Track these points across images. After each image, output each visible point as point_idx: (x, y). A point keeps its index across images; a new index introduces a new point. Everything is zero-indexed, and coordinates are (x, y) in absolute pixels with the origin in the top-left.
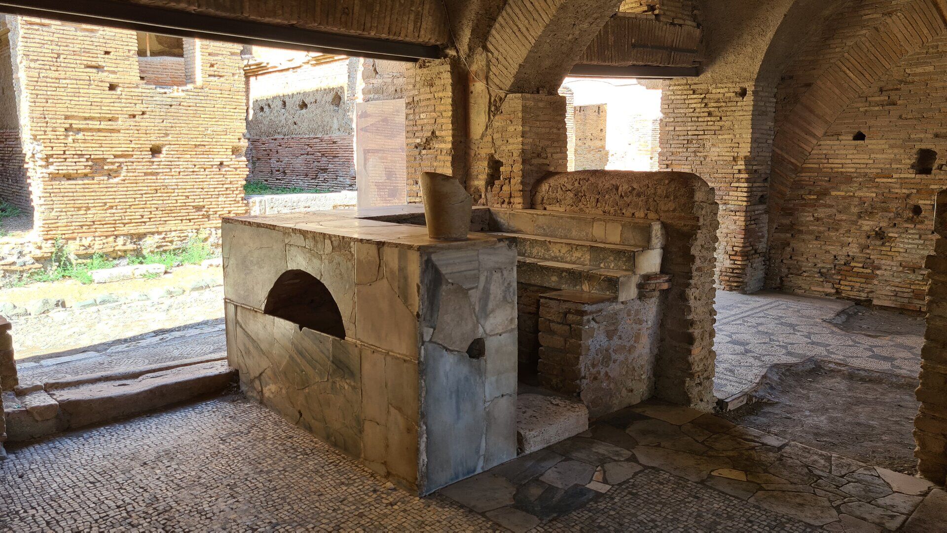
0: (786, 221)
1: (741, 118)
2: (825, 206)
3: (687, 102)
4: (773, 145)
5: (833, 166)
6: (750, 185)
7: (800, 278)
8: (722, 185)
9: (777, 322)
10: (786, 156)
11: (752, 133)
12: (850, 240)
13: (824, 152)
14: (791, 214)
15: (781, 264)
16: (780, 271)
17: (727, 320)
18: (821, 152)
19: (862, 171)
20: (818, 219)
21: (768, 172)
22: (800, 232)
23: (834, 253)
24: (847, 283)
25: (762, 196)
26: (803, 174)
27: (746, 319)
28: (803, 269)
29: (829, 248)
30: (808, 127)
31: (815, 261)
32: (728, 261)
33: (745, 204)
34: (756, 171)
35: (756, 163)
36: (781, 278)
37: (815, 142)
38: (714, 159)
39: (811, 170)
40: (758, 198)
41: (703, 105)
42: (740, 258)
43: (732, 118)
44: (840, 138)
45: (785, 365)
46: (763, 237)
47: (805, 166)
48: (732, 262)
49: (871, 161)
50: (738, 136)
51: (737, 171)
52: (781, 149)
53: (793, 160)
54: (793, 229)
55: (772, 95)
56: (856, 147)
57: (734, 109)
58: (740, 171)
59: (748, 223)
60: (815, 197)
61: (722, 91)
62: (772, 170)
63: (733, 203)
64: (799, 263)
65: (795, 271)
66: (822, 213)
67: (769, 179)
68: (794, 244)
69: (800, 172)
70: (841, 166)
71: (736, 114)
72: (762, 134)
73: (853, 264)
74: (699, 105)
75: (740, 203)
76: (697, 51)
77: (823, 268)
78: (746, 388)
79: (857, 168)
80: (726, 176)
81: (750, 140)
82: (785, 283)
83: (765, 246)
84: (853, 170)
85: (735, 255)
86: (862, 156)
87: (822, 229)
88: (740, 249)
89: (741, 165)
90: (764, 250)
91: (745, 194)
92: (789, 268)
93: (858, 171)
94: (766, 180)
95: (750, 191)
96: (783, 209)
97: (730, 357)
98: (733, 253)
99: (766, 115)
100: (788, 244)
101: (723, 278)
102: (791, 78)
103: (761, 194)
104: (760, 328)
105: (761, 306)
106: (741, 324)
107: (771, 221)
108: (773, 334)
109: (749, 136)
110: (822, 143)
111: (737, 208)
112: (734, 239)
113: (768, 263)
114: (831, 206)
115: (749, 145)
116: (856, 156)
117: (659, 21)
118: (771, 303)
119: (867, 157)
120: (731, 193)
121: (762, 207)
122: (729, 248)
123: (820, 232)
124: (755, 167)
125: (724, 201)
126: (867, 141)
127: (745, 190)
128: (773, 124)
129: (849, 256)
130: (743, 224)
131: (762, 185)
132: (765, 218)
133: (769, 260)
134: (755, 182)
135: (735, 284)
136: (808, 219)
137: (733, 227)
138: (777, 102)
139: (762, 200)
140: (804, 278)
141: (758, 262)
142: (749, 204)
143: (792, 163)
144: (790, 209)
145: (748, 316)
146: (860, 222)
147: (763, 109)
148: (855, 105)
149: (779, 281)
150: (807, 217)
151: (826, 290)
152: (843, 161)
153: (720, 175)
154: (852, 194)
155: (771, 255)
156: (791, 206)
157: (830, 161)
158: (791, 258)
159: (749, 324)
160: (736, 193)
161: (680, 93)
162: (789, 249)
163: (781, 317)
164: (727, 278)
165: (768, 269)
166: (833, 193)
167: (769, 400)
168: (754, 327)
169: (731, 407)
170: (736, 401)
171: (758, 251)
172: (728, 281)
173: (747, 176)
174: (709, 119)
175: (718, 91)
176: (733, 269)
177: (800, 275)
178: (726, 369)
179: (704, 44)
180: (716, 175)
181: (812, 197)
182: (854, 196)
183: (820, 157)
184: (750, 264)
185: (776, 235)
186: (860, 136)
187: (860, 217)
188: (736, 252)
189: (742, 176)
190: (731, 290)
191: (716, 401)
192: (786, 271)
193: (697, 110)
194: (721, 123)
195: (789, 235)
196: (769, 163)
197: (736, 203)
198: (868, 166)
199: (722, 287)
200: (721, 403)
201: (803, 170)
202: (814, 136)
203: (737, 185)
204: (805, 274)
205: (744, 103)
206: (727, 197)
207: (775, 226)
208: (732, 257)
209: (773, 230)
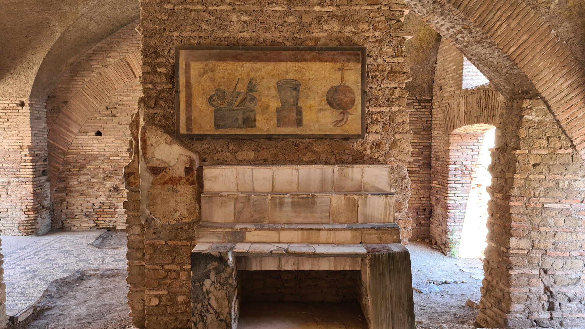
0: (61, 186)
1: (23, 120)
2: (84, 174)
4: (48, 138)
5: (86, 150)
6: (34, 164)
7: (74, 220)
8: (14, 165)
9: (58, 251)
10: (57, 145)
11: (31, 130)
12: (100, 193)
13: (80, 142)
14: (64, 181)
15: (61, 213)
16: (61, 217)
17: (23, 257)
18: (78, 142)
19: (103, 153)
20: (81, 183)
21: (46, 155)
22: (71, 191)
23: (92, 202)
24: (101, 219)
25: (44, 171)
26: (69, 156)
27: (37, 253)
28: (75, 214)
29: (89, 199)
30: (69, 127)
31: (82, 208)
32: (24, 216)
33: (31, 176)
34: (37, 155)
35: (36, 150)
36: (62, 222)
37: (73, 136)
38: (6, 147)
39: (73, 153)
40: (41, 172)
42: (32, 213)
43: (16, 120)
44: (88, 134)
45: (61, 279)
46: (47, 197)
47: (69, 151)
48: (27, 216)
49: (107, 148)
50: (22, 132)
51: (24, 155)
52: (53, 141)
53: (61, 147)
54: (66, 190)
55: (43, 107)
56: (97, 139)
57: (17, 114)
58: (26, 155)
59: (35, 189)
60: (78, 169)
61: (6, 102)
62: (49, 154)
63: (23, 176)
64: (73, 211)
65: (70, 216)
66: (82, 179)
67: (48, 160)
68: (68, 199)
69: (67, 155)
70: (90, 150)
71: (19, 118)
72: (39, 131)
73: (103, 208)
75: (28, 176)
77: (87, 212)
78: (32, 302)
79: (99, 152)
80: (16, 158)
81: (30, 135)
82: (65, 225)
83: (49, 202)
84: (98, 153)
85: (28, 211)
86: (101, 145)
87: (84, 188)
88: (31, 206)
89: (26, 151)
90: (49, 205)
91: (31, 170)
92: (66, 215)
94: (45, 160)
95: (35, 168)
96: (59, 178)
99: (41, 119)
100: (64, 200)
101: (21, 228)
102: (54, 97)
103: (43, 169)
104: (47, 258)
105: (49, 242)
106: (33, 258)
107: (51, 186)
108: (55, 260)
109: (30, 132)
110: (78, 137)
111: (26, 180)
112: (26, 201)
113: (52, 213)
114: (88, 174)
115: (30, 138)
116: (99, 145)
118: (56, 239)
119: (104, 145)
120: (21, 170)
121: (44, 178)
122: (24, 207)
123: (82, 191)
124: (36, 153)
125: (16, 176)
126: (103, 136)
127: (31, 167)
128: (46, 125)
129: (101, 203)
130: (32, 190)
131: (42, 163)
132: (47, 185)
133: (53, 211)
134: (37, 162)
135: (30, 231)
136: (75, 183)
137: (24, 192)
138: (47, 112)
139: (44, 173)
140: (76, 220)
141: (45, 214)
142: (35, 176)
143: (61, 149)
144: (64, 177)
145: (39, 251)
146: (105, 182)
147: (38, 115)
148: (94, 116)
149: (61, 224)
151: (90, 225)
152: (91, 148)
153: (12, 158)
154: (98, 167)
155: (54, 208)
157: (84, 148)
158: (67, 208)
159: (39, 256)
160: (24, 170)
162: (65, 203)
163: (62, 247)
164: (24, 227)
165: (53, 217)
166: (88, 167)
167: (49, 306)
168: (42, 258)
170: (24, 314)
171: (45, 206)
172: (25, 229)
173: (31, 158)
175: (4, 102)
176: (28, 221)
177: (74, 218)
178: (18, 293)
180: (8, 158)
181: (76, 169)
182: (100, 168)
183: (78, 145)
184: (40, 216)
185: (56, 195)
186: (99, 134)
187: (105, 180)
188: (29, 209)
189: (27, 158)
190: (28, 235)
191: (9, 318)
192: (65, 217)
194: (9, 124)
195: (64, 194)
196: (46, 149)
197: (25, 176)
198: (105, 150)
199: (21, 234)
200: (13, 319)
201: (68, 153)
202: (73, 133)
203: (25, 164)
204: (77, 217)
205: (24, 111)
206: (18, 173)
207: (55, 189)
208: (26, 213)
209: (54, 192)
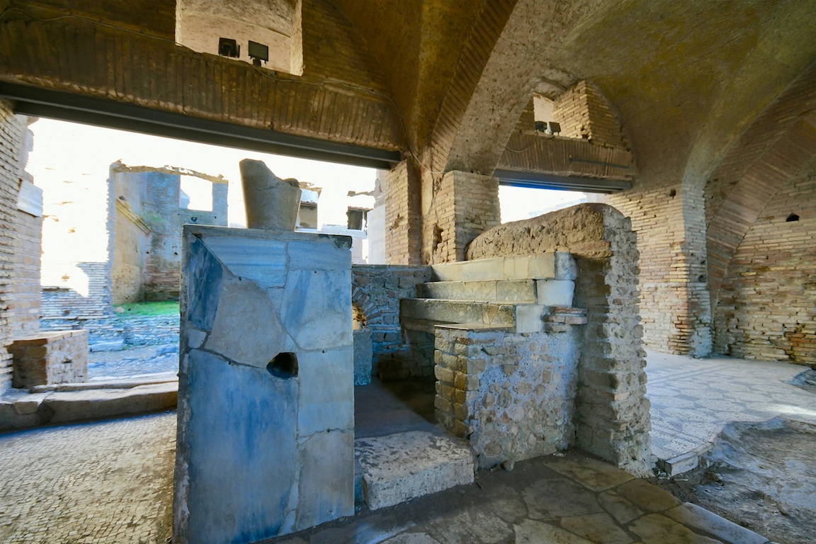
0: (728, 296)
1: (673, 212)
2: (766, 281)
3: (625, 207)
4: (707, 235)
5: (769, 245)
6: (689, 265)
7: (749, 345)
8: (662, 267)
9: (730, 381)
10: (720, 242)
11: (685, 223)
12: (798, 309)
13: (759, 235)
14: (732, 290)
15: (728, 334)
16: (728, 340)
17: (675, 377)
18: (754, 235)
19: (801, 246)
20: (760, 293)
21: (704, 256)
22: (744, 304)
23: (783, 322)
24: (801, 349)
25: (701, 277)
26: (739, 256)
27: (696, 377)
28: (751, 337)
29: (775, 317)
30: (739, 216)
31: (763, 329)
32: (675, 330)
33: (685, 280)
34: (692, 255)
35: (691, 248)
36: (729, 346)
37: (747, 228)
38: (652, 247)
39: (746, 251)
40: (697, 277)
41: (639, 208)
42: (686, 327)
43: (664, 214)
44: (773, 221)
45: (745, 424)
46: (706, 310)
47: (739, 248)
48: (679, 330)
49: (809, 238)
50: (672, 227)
51: (675, 255)
52: (715, 237)
53: (727, 245)
54: (737, 303)
55: (701, 195)
56: (791, 227)
57: (666, 206)
58: (677, 255)
59: (690, 297)
60: (754, 273)
61: (654, 195)
62: (709, 255)
63: (674, 280)
64: (746, 332)
65: (743, 340)
66: (763, 287)
67: (706, 262)
68: (737, 314)
69: (736, 254)
70: (777, 245)
71: (668, 209)
72: (694, 225)
73: (804, 331)
74: (635, 208)
75: (681, 280)
76: (628, 167)
77: (772, 335)
78: (697, 447)
79: (794, 245)
80: (665, 259)
81: (683, 229)
82: (734, 350)
83: (709, 318)
84: (791, 247)
85: (681, 324)
86: (798, 234)
87: (765, 300)
88: (685, 319)
89: (678, 249)
90: (709, 322)
91: (685, 273)
92: (736, 338)
93: (796, 247)
94: (703, 263)
95: (689, 270)
96: (723, 286)
97: (678, 410)
98: (679, 322)
99: (697, 210)
100: (733, 316)
101: (671, 344)
102: (716, 180)
103: (700, 274)
104: (712, 385)
105: (711, 368)
106: (690, 381)
107: (712, 297)
108: (727, 392)
109: (683, 225)
110: (755, 227)
111: (678, 285)
112: (678, 311)
113: (714, 332)
114: (774, 280)
115: (683, 233)
116: (793, 235)
117: (593, 144)
118: (722, 366)
119: (804, 234)
120: (671, 273)
121: (702, 285)
122: (675, 319)
123: (764, 304)
124: (691, 251)
125: (665, 280)
126: (801, 221)
127: (684, 269)
128: (704, 218)
129: (798, 324)
130: (686, 297)
132: (706, 294)
133: (715, 330)
134: (692, 263)
135: (684, 349)
136: (749, 293)
137: (675, 300)
138: (705, 201)
139: (701, 279)
140: (753, 345)
141: (704, 331)
142: (689, 281)
143: (726, 247)
144: (731, 285)
145: (698, 375)
146: (807, 292)
147: (693, 205)
148: (784, 192)
149: (727, 348)
150: (749, 291)
151: (778, 356)
152: (779, 240)
153: (660, 259)
154: (793, 268)
155: (717, 326)
156: (731, 282)
157: (765, 242)
158: (737, 327)
159: (699, 381)
160: (675, 273)
161: (619, 202)
162: (734, 320)
163: (734, 377)
164: (676, 344)
165: (715, 338)
166: (773, 269)
168: (705, 384)
169: (675, 471)
170: (683, 464)
171: (703, 322)
172: (677, 346)
173: (684, 257)
174: (645, 217)
175: (651, 195)
176: (681, 336)
177: (749, 342)
178: (672, 423)
179: (634, 162)
180: (655, 260)
181: (751, 274)
182: (795, 269)
183: (755, 239)
184: (696, 333)
185: (719, 308)
186: (793, 218)
187: (806, 288)
188: (682, 321)
189: (679, 258)
190: (680, 354)
191: (657, 460)
192: (734, 339)
193: (634, 212)
194: (655, 219)
195: (733, 308)
196: (705, 249)
197: (676, 280)
198: (806, 242)
199: (672, 352)
200: (662, 466)
201: (738, 252)
202: (746, 223)
203: (676, 266)
204: (754, 342)
205: (675, 201)
206: (667, 277)
207: (717, 300)
208: (678, 326)
209: (716, 304)
